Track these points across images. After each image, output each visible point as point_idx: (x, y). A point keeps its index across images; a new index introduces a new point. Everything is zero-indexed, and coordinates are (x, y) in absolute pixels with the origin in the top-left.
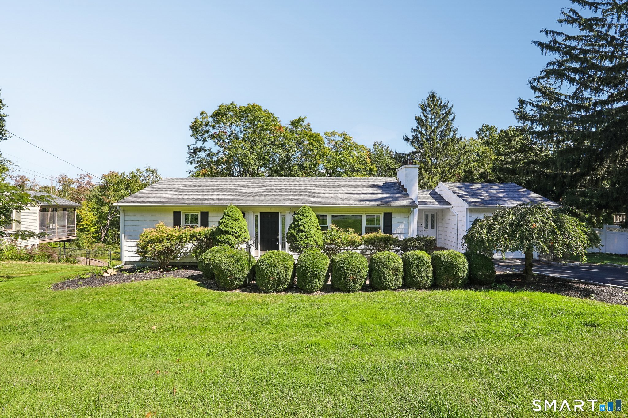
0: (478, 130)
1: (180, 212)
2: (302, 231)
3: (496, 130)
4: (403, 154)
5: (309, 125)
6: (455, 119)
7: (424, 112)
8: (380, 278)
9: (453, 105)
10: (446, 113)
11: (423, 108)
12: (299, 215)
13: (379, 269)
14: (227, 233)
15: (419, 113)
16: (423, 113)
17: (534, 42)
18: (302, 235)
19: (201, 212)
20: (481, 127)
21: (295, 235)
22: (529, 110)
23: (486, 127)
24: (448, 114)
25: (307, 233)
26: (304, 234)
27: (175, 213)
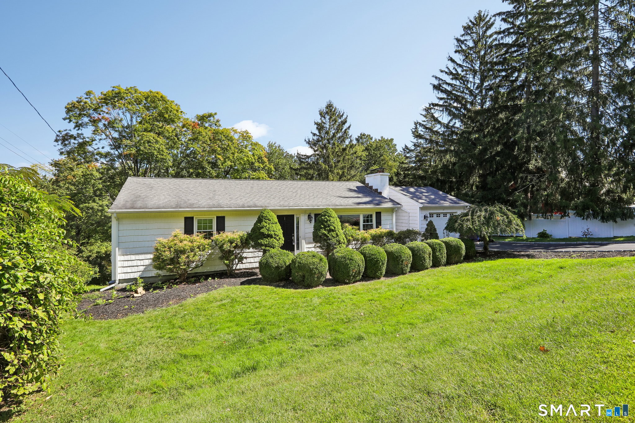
0: (357, 137)
1: (193, 218)
2: (333, 231)
3: (371, 139)
4: (305, 155)
5: (218, 121)
6: (350, 128)
7: (323, 118)
8: (422, 261)
9: (347, 116)
10: (342, 122)
11: (322, 114)
12: (326, 217)
13: (420, 255)
14: (271, 236)
15: (318, 119)
16: (321, 119)
17: (431, 84)
18: (334, 234)
19: (217, 217)
20: (359, 135)
21: (327, 234)
22: (421, 130)
23: (363, 135)
24: (344, 122)
25: (337, 231)
26: (335, 233)
27: (186, 219)
